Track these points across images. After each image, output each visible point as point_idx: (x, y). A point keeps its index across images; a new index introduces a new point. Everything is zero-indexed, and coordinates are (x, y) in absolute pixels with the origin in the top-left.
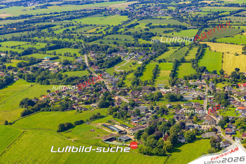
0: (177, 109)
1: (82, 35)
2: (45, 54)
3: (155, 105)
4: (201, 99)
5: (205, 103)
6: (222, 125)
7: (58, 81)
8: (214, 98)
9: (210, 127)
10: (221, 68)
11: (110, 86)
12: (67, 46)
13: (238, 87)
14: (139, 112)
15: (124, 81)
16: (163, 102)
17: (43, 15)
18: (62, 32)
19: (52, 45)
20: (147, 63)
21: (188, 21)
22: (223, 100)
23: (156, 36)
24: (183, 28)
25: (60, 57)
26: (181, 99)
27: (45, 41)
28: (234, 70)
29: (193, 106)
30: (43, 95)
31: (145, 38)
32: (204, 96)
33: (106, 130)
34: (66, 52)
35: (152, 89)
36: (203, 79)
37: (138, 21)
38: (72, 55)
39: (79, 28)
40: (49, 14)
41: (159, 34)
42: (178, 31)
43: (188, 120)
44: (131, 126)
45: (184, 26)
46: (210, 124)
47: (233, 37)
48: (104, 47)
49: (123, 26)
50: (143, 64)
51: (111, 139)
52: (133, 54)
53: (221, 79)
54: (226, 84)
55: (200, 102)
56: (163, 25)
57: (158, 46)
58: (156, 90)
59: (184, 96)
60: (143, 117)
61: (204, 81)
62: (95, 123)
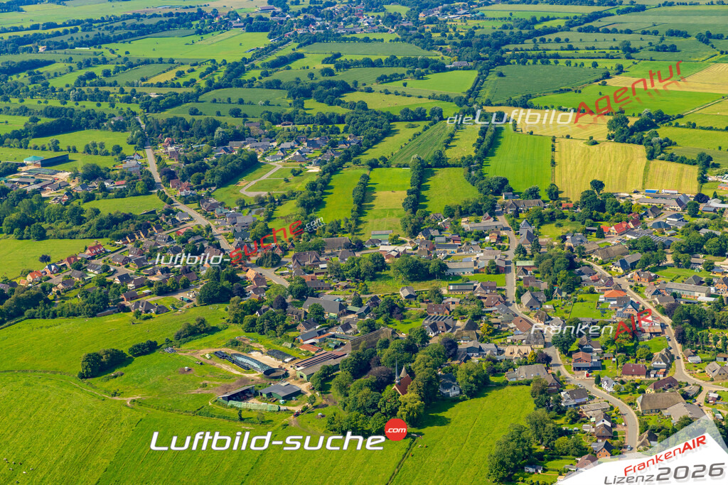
0: (430, 302)
1: (134, 90)
2: (26, 148)
3: (366, 292)
4: (498, 271)
5: (510, 283)
6: (564, 344)
7: (70, 228)
8: (535, 269)
9: (530, 351)
10: (551, 182)
11: (231, 241)
12: (92, 122)
13: (601, 234)
14: (320, 312)
15: (270, 225)
16: (389, 282)
17: (10, 31)
18: (72, 83)
19: (44, 120)
20: (334, 170)
21: (448, 47)
22: (563, 274)
23: (355, 91)
24: (433, 68)
25: (72, 156)
26: (442, 272)
27: (24, 111)
28: (589, 188)
29: (476, 292)
30: (30, 272)
31: (325, 96)
32: (507, 263)
33: (226, 367)
34: (90, 142)
35: (354, 247)
36: (500, 214)
37: (298, 47)
38: (110, 151)
39: (125, 69)
40: (27, 29)
41: (364, 85)
42: (420, 77)
43: (465, 333)
44: (300, 355)
45: (436, 61)
46: (528, 343)
47: (580, 92)
48: (204, 126)
49: (258, 63)
50: (324, 173)
51: (243, 392)
52: (292, 143)
53: (552, 213)
54: (568, 227)
55: (497, 279)
56: (374, 58)
57: (363, 122)
58: (367, 249)
59: (449, 265)
60: (333, 326)
61: (503, 221)
62: (191, 349)
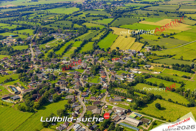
2: (12, 33)
4: (83, 69)
6: (81, 90)
7: (6, 52)
9: (74, 91)
10: (110, 47)
11: (34, 57)
13: (111, 61)
14: (37, 78)
15: (45, 54)
17: (32, 6)
18: (33, 18)
19: (20, 26)
21: (112, 13)
23: (86, 22)
27: (18, 24)
28: (115, 49)
31: (79, 23)
33: (9, 90)
34: (25, 32)
37: (83, 12)
38: (27, 34)
39: (46, 15)
40: (35, 6)
41: (89, 21)
42: (101, 19)
43: (64, 85)
44: (26, 88)
47: (132, 24)
49: (72, 15)
50: (65, 42)
51: (8, 97)
52: (64, 34)
58: (60, 61)
59: (73, 67)
60: (38, 81)
62: (6, 85)
